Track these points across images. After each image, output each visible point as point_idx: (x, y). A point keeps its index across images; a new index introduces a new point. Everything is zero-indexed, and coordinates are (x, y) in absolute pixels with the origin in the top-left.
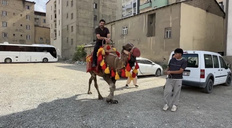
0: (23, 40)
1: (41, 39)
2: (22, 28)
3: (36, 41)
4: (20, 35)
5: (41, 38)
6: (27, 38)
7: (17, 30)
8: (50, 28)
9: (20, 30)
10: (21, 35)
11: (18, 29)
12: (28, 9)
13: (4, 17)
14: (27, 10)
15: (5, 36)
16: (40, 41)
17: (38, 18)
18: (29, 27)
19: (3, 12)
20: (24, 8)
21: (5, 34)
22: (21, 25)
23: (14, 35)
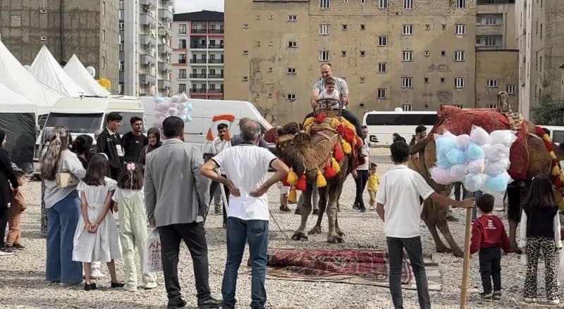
0: (447, 92)
1: (492, 85)
2: (444, 60)
3: (477, 91)
4: (440, 80)
5: (492, 82)
6: (456, 86)
7: (432, 68)
8: (518, 51)
9: (440, 67)
10: (443, 80)
11: (436, 65)
12: (461, 6)
13: (407, 38)
14: (459, 10)
15: (407, 85)
16: (490, 90)
17: (499, 12)
18: (462, 53)
19: (405, 27)
20: (450, 6)
21: (407, 80)
22: (443, 53)
23: (426, 80)
